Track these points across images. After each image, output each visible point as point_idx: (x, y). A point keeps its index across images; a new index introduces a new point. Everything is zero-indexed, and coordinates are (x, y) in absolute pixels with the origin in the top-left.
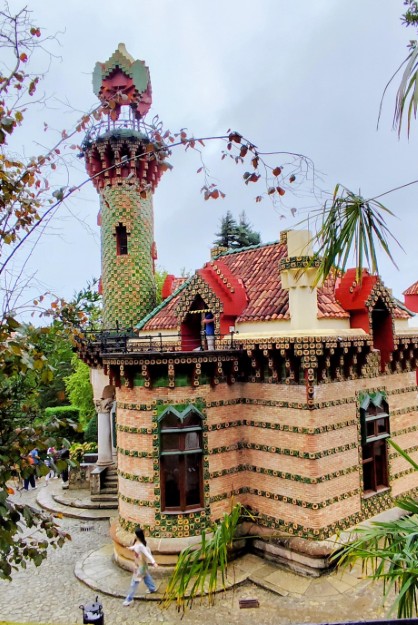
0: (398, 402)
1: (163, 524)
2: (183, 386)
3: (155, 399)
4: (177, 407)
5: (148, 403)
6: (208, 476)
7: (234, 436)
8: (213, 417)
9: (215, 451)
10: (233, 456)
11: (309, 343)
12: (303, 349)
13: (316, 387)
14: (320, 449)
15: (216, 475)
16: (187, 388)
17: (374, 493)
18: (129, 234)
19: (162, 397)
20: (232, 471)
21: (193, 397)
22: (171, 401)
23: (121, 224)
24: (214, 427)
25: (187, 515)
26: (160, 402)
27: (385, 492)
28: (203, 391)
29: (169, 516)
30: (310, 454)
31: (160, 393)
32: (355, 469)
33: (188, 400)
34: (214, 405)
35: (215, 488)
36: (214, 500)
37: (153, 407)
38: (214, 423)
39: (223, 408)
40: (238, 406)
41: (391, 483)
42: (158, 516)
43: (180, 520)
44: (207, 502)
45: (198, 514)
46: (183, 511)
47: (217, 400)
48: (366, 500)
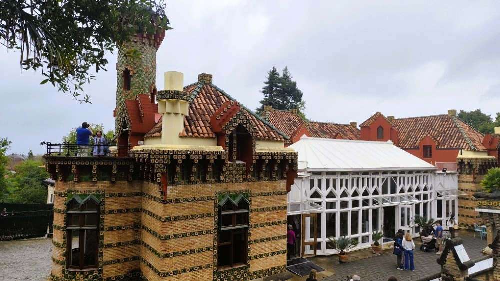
0: (263, 202)
1: (67, 277)
2: (86, 180)
3: (67, 189)
4: (81, 195)
5: (63, 192)
6: (103, 245)
7: (131, 219)
8: (111, 204)
9: (111, 229)
10: (129, 233)
11: (159, 154)
12: (155, 159)
13: (169, 188)
14: (171, 232)
15: (110, 246)
16: (89, 182)
17: (230, 268)
18: (132, 76)
19: (71, 188)
20: (127, 243)
21: (94, 189)
22: (77, 191)
23: (127, 69)
24: (111, 212)
25: (82, 273)
26: (70, 191)
27: (242, 268)
28: (103, 186)
29: (71, 272)
30: (162, 236)
31: (70, 186)
32: (208, 249)
33: (90, 191)
34: (112, 195)
35: (108, 255)
36: (108, 263)
37: (66, 195)
38: (111, 208)
39: (122, 199)
40: (137, 197)
41: (250, 262)
42: (64, 271)
43: (78, 275)
44: (100, 264)
45: (92, 272)
46: (81, 269)
47: (117, 192)
48: (219, 273)
